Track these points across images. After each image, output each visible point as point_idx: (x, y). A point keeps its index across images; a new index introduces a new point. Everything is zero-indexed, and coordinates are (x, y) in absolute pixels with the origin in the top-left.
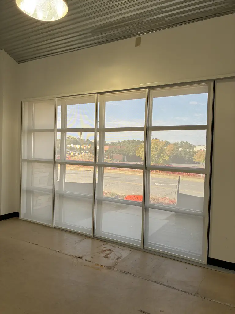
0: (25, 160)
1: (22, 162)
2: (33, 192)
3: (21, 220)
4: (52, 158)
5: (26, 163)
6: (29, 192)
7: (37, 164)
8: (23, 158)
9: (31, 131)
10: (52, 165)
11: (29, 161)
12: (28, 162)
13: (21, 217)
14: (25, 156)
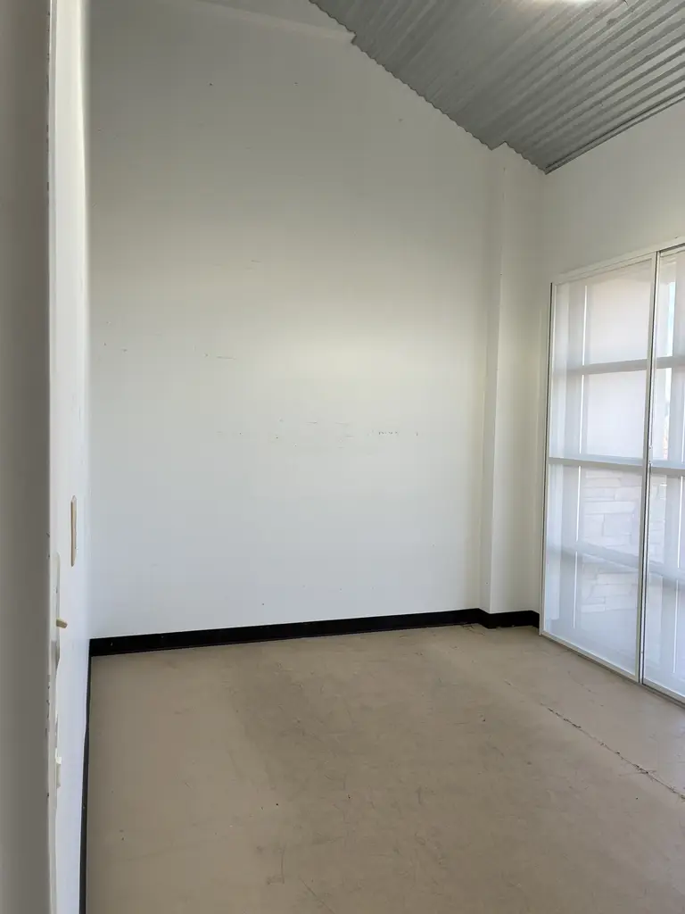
0: (557, 461)
1: (549, 467)
2: (580, 558)
3: (542, 636)
4: (640, 454)
5: (560, 469)
6: (567, 557)
7: (593, 474)
8: (550, 455)
9: (577, 372)
10: (638, 479)
11: (571, 464)
12: (565, 466)
13: (545, 629)
14: (557, 447)
